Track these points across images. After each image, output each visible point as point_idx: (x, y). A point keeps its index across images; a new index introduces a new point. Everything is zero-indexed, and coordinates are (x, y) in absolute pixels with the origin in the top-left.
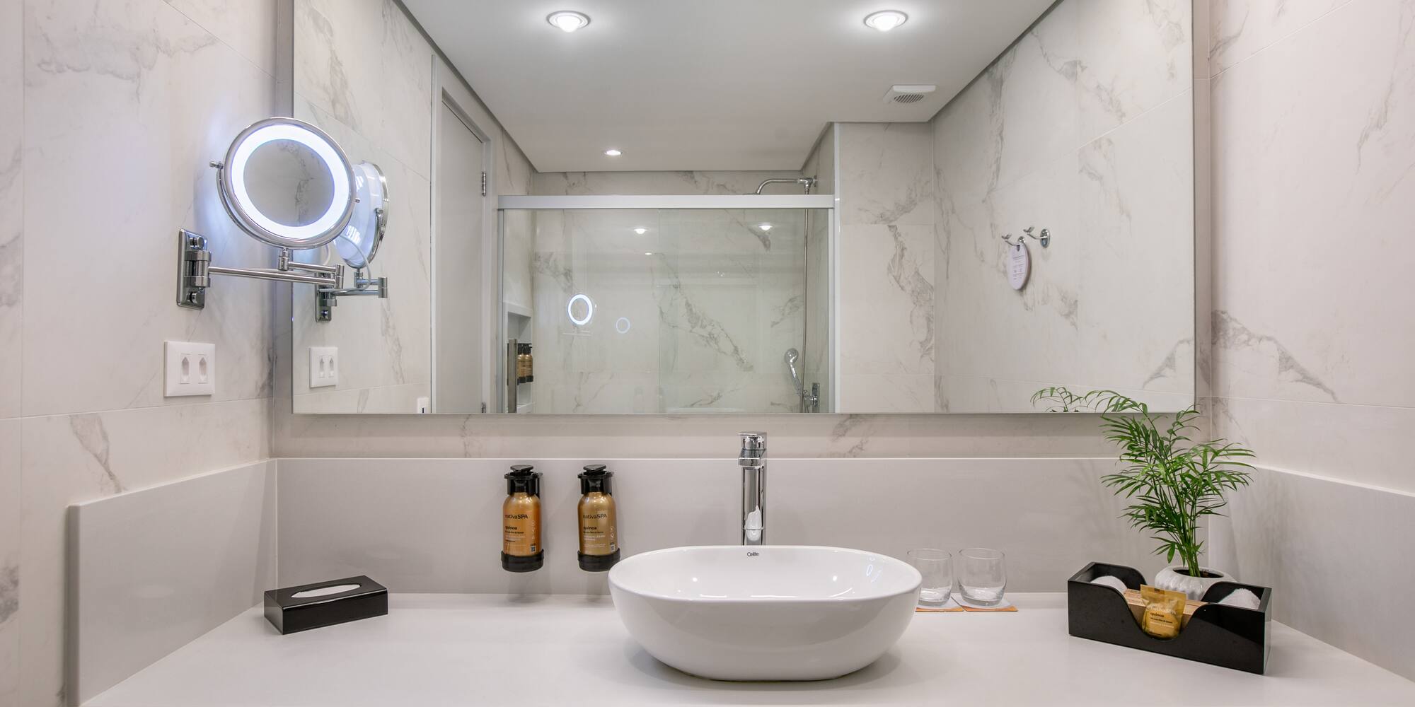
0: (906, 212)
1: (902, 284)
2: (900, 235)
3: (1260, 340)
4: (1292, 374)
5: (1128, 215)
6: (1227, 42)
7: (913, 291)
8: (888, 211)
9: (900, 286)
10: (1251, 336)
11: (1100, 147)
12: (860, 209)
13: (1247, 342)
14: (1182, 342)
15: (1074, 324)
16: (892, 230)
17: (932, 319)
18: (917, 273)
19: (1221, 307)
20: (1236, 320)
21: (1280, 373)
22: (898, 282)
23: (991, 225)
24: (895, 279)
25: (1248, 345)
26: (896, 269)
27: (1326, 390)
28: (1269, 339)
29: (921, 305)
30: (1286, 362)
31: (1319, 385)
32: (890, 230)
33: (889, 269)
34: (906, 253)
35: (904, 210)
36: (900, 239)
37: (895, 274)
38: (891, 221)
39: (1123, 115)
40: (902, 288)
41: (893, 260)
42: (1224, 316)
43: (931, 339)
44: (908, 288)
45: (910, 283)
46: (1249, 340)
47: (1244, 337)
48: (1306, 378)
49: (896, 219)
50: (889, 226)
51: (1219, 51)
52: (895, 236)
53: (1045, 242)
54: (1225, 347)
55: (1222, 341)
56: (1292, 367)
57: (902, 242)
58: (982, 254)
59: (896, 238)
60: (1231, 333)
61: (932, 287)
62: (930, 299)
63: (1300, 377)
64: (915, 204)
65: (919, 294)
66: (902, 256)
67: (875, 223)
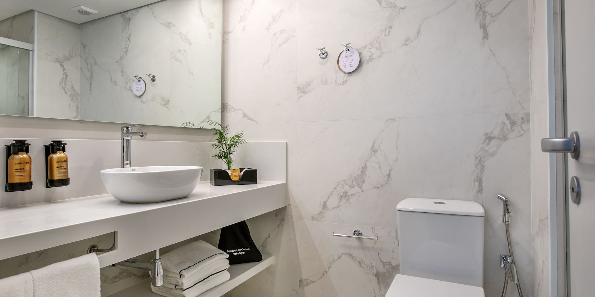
0: (68, 60)
1: (66, 91)
2: (65, 70)
3: (238, 110)
4: (246, 118)
5: (193, 74)
6: (228, 33)
7: (71, 95)
8: (60, 58)
9: (65, 92)
10: (235, 109)
11: (181, 52)
12: (47, 54)
13: (234, 111)
14: (212, 112)
15: (167, 108)
16: (62, 66)
17: (78, 108)
18: (72, 87)
19: (226, 102)
20: (230, 106)
21: (243, 118)
22: (64, 90)
23: (122, 72)
24: (63, 88)
25: (234, 112)
26: (64, 84)
27: (255, 121)
28: (240, 110)
29: (74, 102)
30: (245, 115)
31: (253, 120)
32: (61, 66)
33: (60, 83)
34: (68, 78)
35: (68, 59)
36: (65, 71)
37: (63, 86)
38: (62, 63)
39: (191, 44)
40: (66, 93)
41: (62, 80)
42: (227, 104)
43: (78, 116)
44: (69, 93)
45: (69, 91)
46: (234, 110)
47: (233, 110)
48: (250, 119)
49: (64, 62)
50: (60, 65)
51: (225, 34)
52: (63, 69)
53: (153, 80)
54: (227, 113)
55: (226, 111)
56: (246, 116)
57: (66, 73)
58: (115, 82)
59: (64, 71)
60: (229, 109)
61: (79, 94)
62: (78, 99)
63: (248, 119)
64: (72, 58)
65: (73, 96)
66: (66, 79)
67: (54, 62)
